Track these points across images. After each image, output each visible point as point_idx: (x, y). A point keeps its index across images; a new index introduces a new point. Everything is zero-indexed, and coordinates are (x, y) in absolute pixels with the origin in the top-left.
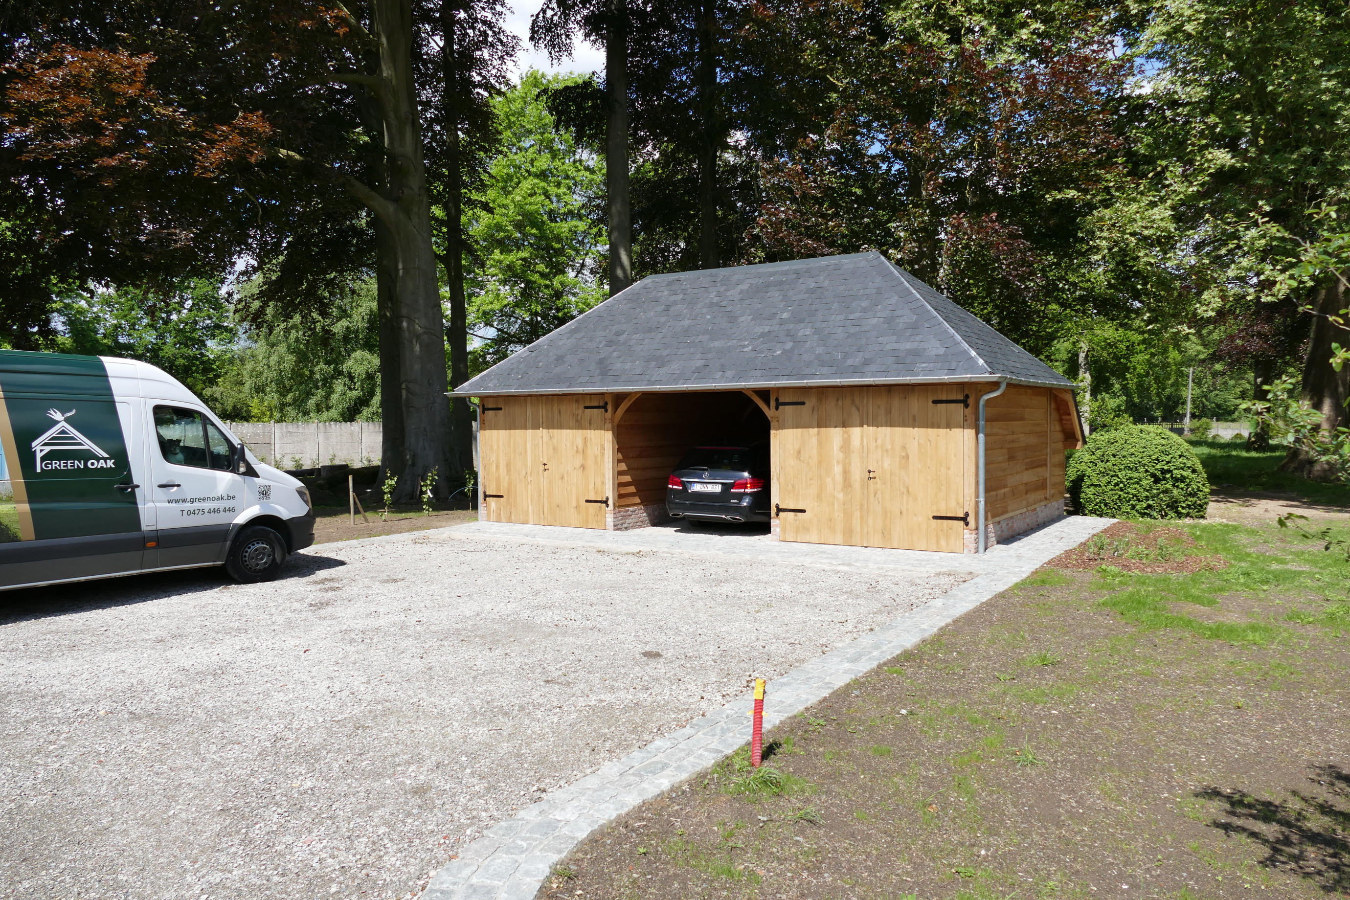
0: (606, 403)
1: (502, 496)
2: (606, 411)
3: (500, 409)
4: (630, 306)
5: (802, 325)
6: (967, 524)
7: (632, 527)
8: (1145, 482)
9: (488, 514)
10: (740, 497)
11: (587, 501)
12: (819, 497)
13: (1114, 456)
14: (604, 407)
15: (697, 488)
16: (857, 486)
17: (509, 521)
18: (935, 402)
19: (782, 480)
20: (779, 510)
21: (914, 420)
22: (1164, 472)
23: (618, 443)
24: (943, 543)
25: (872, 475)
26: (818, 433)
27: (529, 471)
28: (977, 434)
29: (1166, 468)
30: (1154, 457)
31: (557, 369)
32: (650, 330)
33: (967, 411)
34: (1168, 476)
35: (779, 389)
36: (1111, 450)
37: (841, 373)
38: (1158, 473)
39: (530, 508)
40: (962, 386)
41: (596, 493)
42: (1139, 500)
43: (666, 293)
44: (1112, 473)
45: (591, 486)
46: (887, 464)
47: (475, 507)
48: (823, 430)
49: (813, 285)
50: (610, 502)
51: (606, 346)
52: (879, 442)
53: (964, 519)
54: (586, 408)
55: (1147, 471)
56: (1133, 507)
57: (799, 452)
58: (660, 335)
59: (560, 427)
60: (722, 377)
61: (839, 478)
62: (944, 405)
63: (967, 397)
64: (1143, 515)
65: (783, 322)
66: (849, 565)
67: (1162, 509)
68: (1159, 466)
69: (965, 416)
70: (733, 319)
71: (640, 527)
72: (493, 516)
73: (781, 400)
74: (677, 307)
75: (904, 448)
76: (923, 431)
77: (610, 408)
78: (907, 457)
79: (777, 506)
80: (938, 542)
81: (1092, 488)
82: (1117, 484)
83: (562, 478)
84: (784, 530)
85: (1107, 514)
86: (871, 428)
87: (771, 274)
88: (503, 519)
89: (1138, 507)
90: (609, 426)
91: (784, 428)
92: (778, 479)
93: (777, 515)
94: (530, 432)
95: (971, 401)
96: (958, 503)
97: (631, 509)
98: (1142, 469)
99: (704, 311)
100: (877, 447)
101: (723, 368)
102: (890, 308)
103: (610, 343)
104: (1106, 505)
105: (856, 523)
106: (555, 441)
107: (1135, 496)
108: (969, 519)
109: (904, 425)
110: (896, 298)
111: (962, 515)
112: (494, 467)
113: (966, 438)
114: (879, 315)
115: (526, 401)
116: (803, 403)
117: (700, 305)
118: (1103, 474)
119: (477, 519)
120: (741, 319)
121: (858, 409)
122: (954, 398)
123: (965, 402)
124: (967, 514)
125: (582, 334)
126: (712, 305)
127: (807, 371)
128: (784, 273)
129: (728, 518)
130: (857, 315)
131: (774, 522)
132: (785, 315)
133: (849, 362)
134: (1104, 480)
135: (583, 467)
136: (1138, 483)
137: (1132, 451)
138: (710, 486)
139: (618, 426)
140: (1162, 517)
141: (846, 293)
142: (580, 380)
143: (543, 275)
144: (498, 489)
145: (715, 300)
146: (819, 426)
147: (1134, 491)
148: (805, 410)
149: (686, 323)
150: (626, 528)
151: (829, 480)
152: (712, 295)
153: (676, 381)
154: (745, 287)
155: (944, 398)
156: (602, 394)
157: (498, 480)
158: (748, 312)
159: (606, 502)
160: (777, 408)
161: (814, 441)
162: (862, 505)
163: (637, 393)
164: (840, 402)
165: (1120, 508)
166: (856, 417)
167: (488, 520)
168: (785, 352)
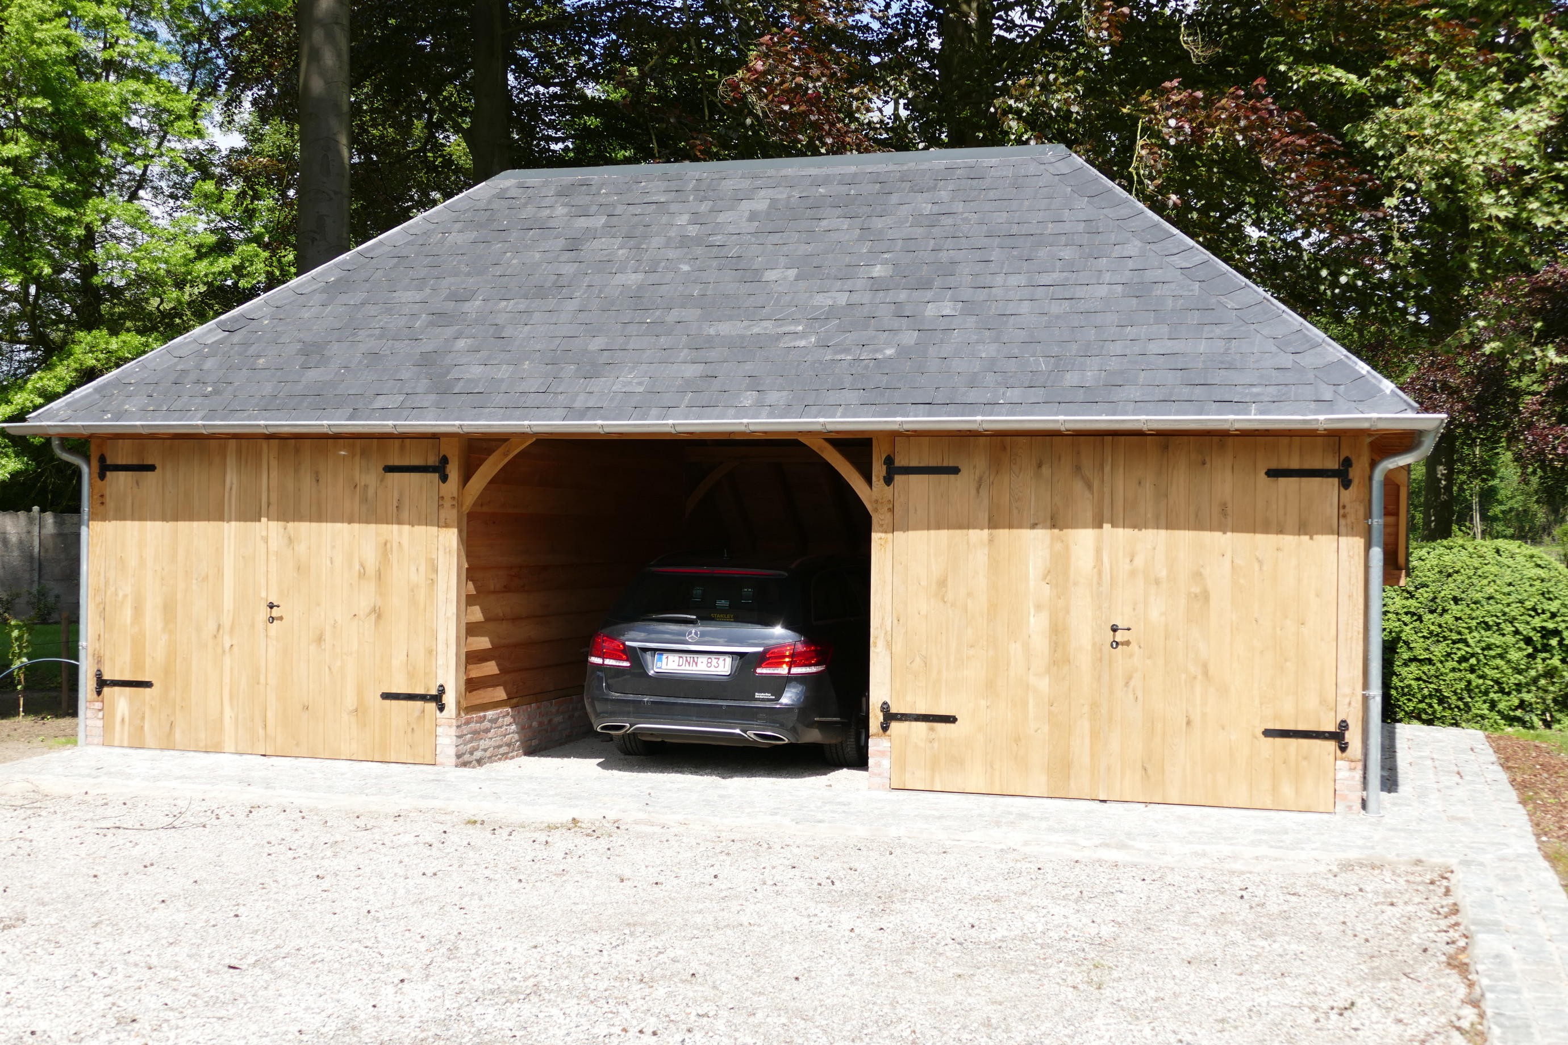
0: (445, 460)
1: (148, 684)
2: (444, 478)
3: (151, 468)
4: (473, 235)
5: (929, 295)
6: (1343, 748)
7: (491, 759)
8: (1514, 655)
9: (108, 728)
10: (779, 685)
11: (387, 696)
12: (990, 686)
13: (1456, 600)
14: (440, 469)
15: (669, 664)
16: (1084, 660)
17: (168, 744)
18: (1274, 473)
19: (898, 648)
20: (890, 717)
21: (1224, 511)
22: (1546, 633)
23: (469, 556)
24: (1287, 790)
25: (1120, 636)
26: (991, 541)
27: (227, 622)
28: (1368, 547)
29: (1550, 625)
30: (1529, 604)
31: (312, 375)
32: (540, 292)
33: (1347, 495)
34: (1554, 642)
35: (894, 436)
36: (1450, 589)
37: (1062, 403)
38: (1536, 637)
39: (228, 712)
40: (1336, 437)
41: (411, 676)
42: (1502, 691)
43: (560, 211)
44: (1455, 637)
45: (398, 661)
46: (1155, 614)
47: (72, 711)
48: (1003, 533)
49: (928, 208)
50: (450, 699)
51: (431, 324)
52: (1139, 561)
53: (1338, 736)
54: (390, 469)
55: (1517, 632)
56: (1493, 705)
57: (942, 583)
58: (572, 305)
59: (319, 516)
60: (760, 405)
61: (1040, 643)
62: (1293, 481)
63: (1347, 463)
64: (1511, 720)
65: (877, 286)
66: (1122, 846)
67: (1547, 709)
68: (1537, 622)
69: (1341, 507)
70: (753, 277)
71: (505, 756)
72: (121, 733)
73: (900, 462)
74: (596, 244)
75: (1198, 575)
76: (1243, 539)
77: (453, 472)
78: (1205, 596)
79: (885, 708)
80: (1275, 789)
81: (1413, 667)
82: (1463, 659)
83: (320, 639)
84: (900, 763)
85: (1442, 720)
86: (1120, 531)
87: (817, 182)
88: (149, 740)
89: (1501, 706)
90: (453, 514)
91: (906, 528)
92: (889, 645)
93: (885, 728)
94: (231, 529)
95: (1356, 473)
96: (1323, 702)
97: (490, 714)
98: (1508, 628)
99: (671, 254)
100: (1133, 573)
101: (755, 384)
102: (1131, 264)
103: (440, 318)
104: (1441, 701)
105: (1081, 748)
106: (302, 548)
107: (1497, 682)
108: (1348, 736)
109: (1198, 524)
110: (1138, 243)
111: (1332, 728)
112: (128, 613)
113: (1343, 555)
114: (1107, 277)
115: (223, 453)
116: (955, 470)
117: (656, 242)
118: (1438, 638)
119: (71, 739)
120: (770, 275)
121: (1090, 487)
122: (1317, 465)
123: (1343, 476)
124: (1344, 726)
125: (360, 296)
126: (685, 242)
127: (972, 396)
128: (851, 181)
129: (751, 734)
130: (1055, 277)
131: (876, 746)
132: (878, 271)
133: (1071, 378)
134: (1439, 650)
135: (378, 613)
136: (1501, 656)
137: (1490, 590)
138: (703, 659)
139: (471, 516)
140: (1548, 725)
141: (1015, 229)
142: (380, 402)
143: (60, 198)
144: (138, 663)
145: (693, 230)
146: (993, 524)
147: (1495, 674)
148: (959, 486)
149: (633, 279)
150: (480, 762)
151: (1015, 648)
152: (683, 219)
153: (640, 409)
154: (760, 204)
155: (1295, 465)
156: (435, 437)
157: (138, 644)
158: (783, 261)
159: (437, 699)
160: (888, 480)
161: (980, 557)
162: (1094, 706)
163: (523, 436)
164: (1046, 471)
165: (1468, 708)
166: (1086, 508)
167: (107, 743)
168: (903, 352)
